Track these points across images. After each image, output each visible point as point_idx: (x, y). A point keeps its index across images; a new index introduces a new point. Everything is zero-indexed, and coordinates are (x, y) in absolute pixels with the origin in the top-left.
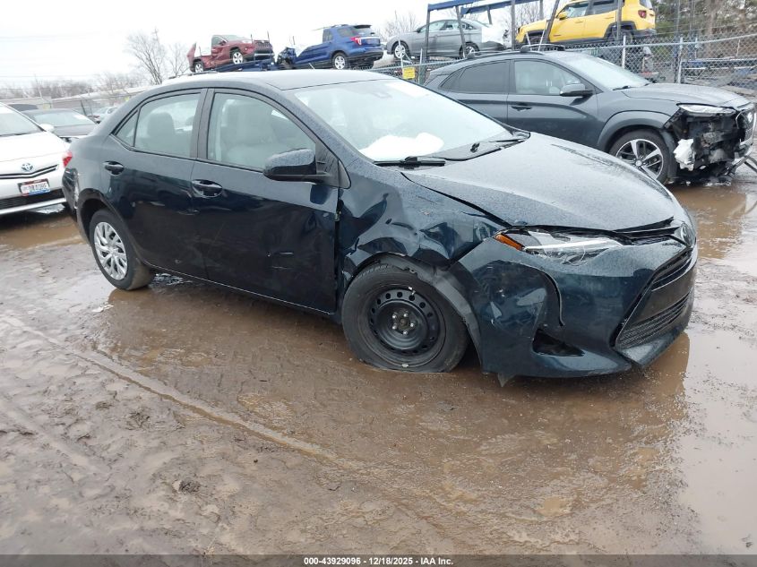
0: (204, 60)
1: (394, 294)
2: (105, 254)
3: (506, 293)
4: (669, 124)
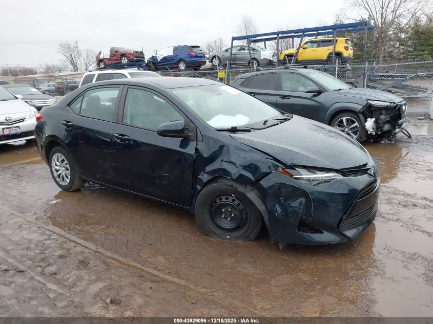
0: (105, 60)
1: (224, 198)
2: (57, 171)
4: (362, 110)
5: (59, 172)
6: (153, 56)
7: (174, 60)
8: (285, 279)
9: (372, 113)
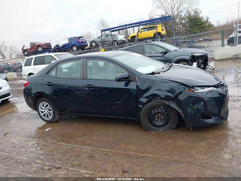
0: (28, 50)
1: (156, 110)
2: (42, 112)
3: (192, 104)
4: (190, 59)
5: (44, 113)
6: (57, 45)
7: (69, 46)
8: (203, 144)
9: (194, 60)
